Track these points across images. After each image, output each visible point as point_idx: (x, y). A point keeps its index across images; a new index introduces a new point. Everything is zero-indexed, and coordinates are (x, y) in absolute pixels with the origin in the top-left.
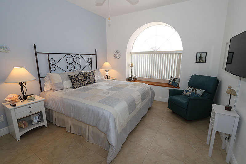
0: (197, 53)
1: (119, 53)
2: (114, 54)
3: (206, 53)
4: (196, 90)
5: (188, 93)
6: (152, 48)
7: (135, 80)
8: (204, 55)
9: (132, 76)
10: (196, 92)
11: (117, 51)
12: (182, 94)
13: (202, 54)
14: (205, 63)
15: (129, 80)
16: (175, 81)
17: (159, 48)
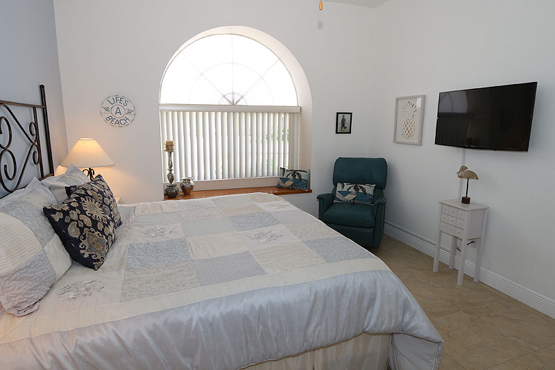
0: (338, 113)
1: (130, 106)
2: (107, 109)
3: (351, 114)
4: (361, 187)
5: (350, 197)
6: (224, 96)
7: (186, 191)
8: (347, 117)
9: (171, 180)
10: (363, 190)
11: (118, 99)
12: (335, 201)
13: (345, 115)
14: (350, 133)
15: (170, 194)
16: (300, 177)
17: (242, 97)
